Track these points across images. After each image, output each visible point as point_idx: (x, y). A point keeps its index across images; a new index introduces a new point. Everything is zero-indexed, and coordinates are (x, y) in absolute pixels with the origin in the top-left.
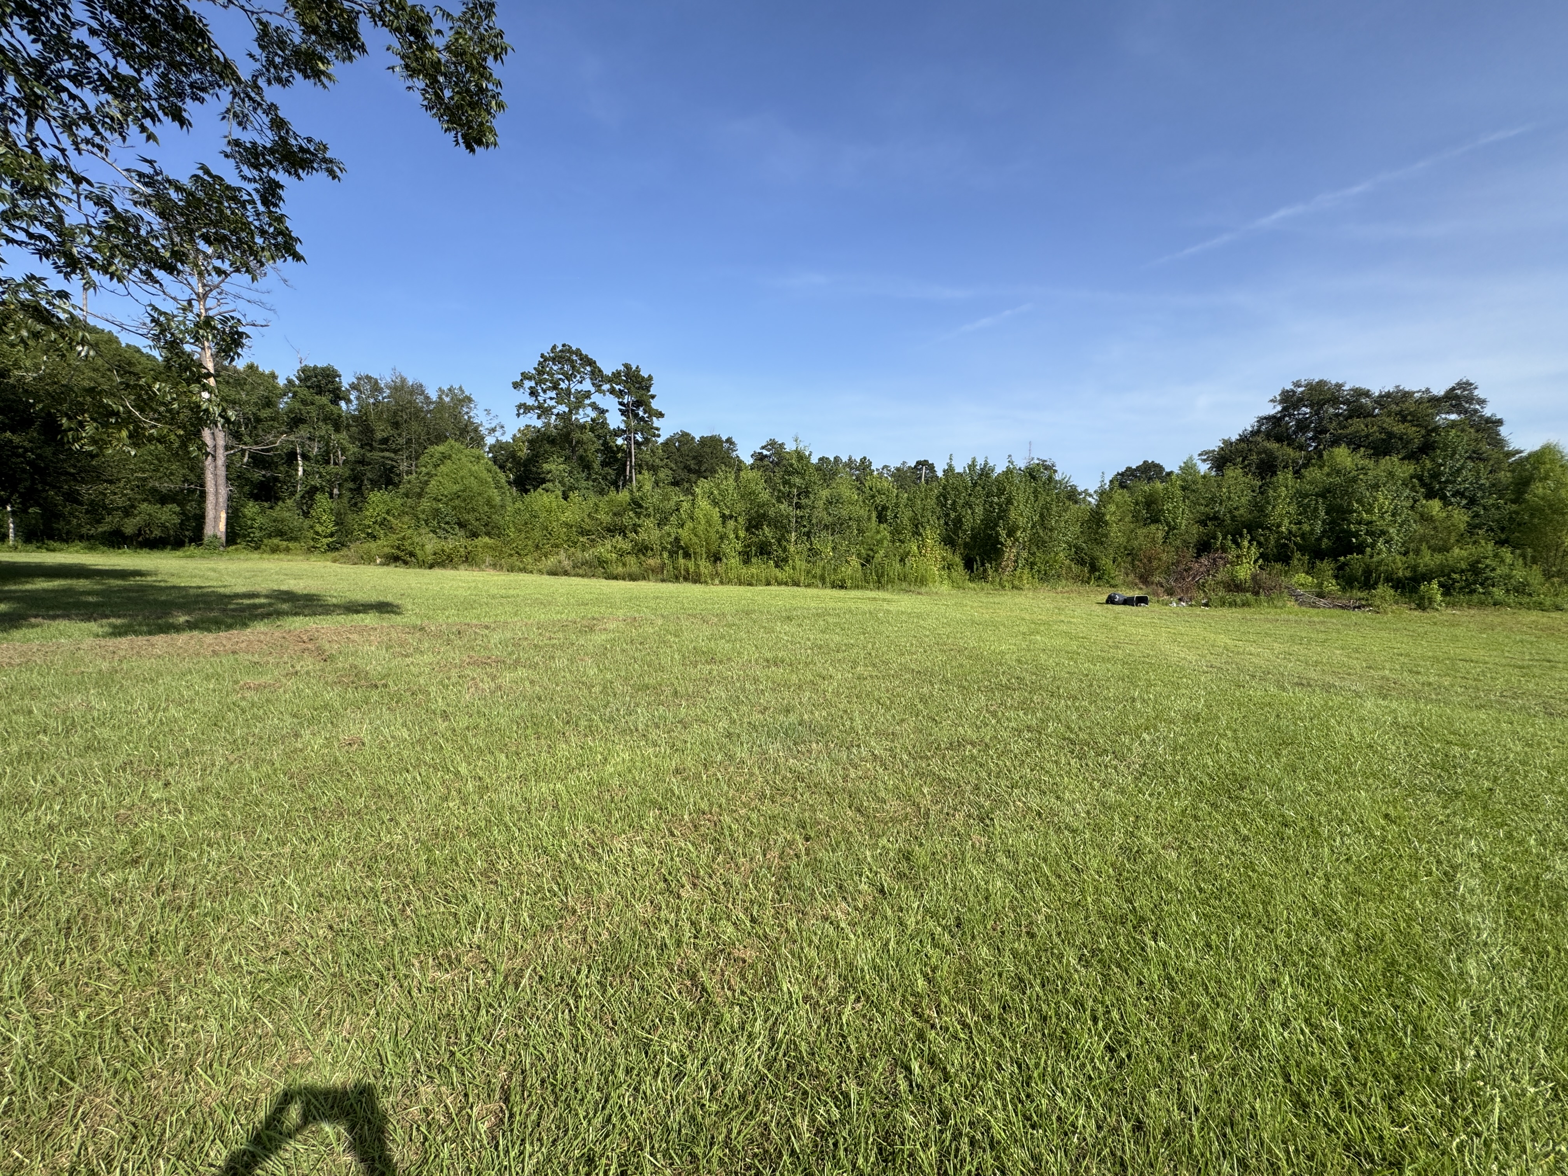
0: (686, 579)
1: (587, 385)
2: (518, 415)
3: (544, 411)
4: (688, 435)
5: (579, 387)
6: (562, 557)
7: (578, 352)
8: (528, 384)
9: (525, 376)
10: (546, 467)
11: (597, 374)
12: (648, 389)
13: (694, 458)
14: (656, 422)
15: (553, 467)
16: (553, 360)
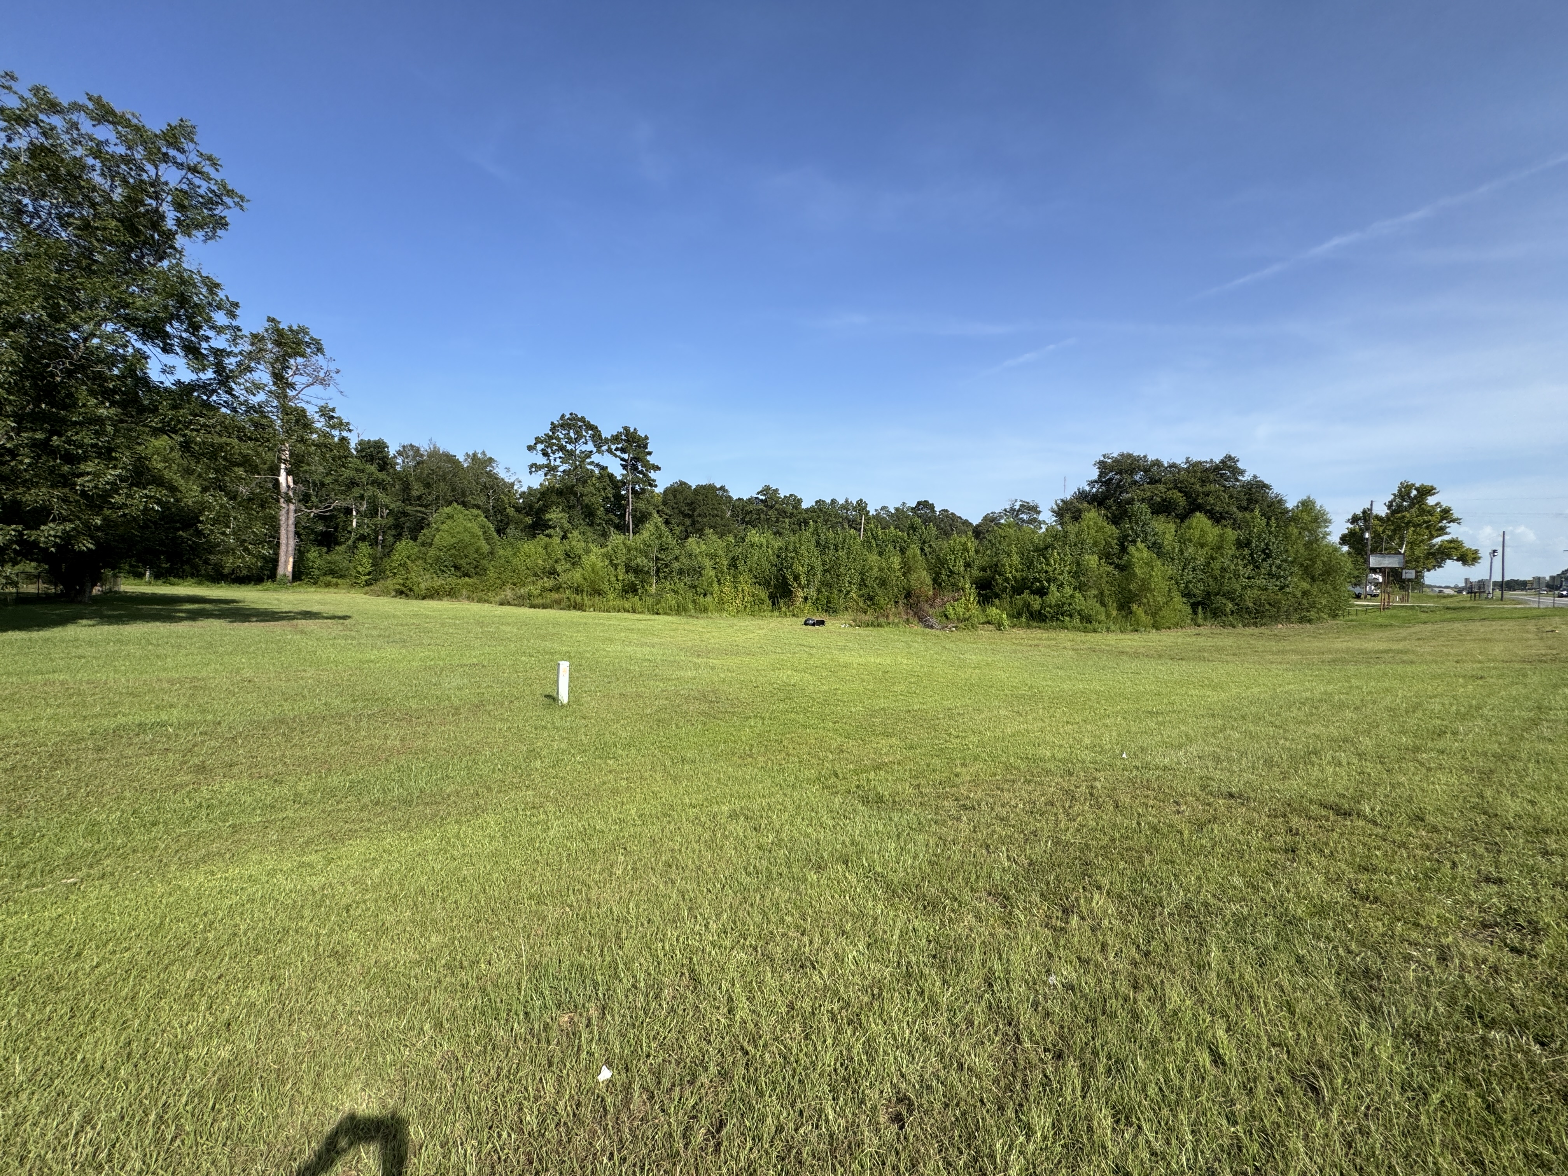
0: (575, 608)
1: (590, 447)
2: (531, 473)
3: (551, 469)
4: (685, 484)
5: (584, 448)
6: (509, 594)
7: (582, 419)
8: (540, 447)
9: (538, 440)
10: (548, 516)
11: (597, 437)
12: (645, 447)
13: (687, 504)
14: (652, 475)
15: (555, 516)
16: (562, 426)
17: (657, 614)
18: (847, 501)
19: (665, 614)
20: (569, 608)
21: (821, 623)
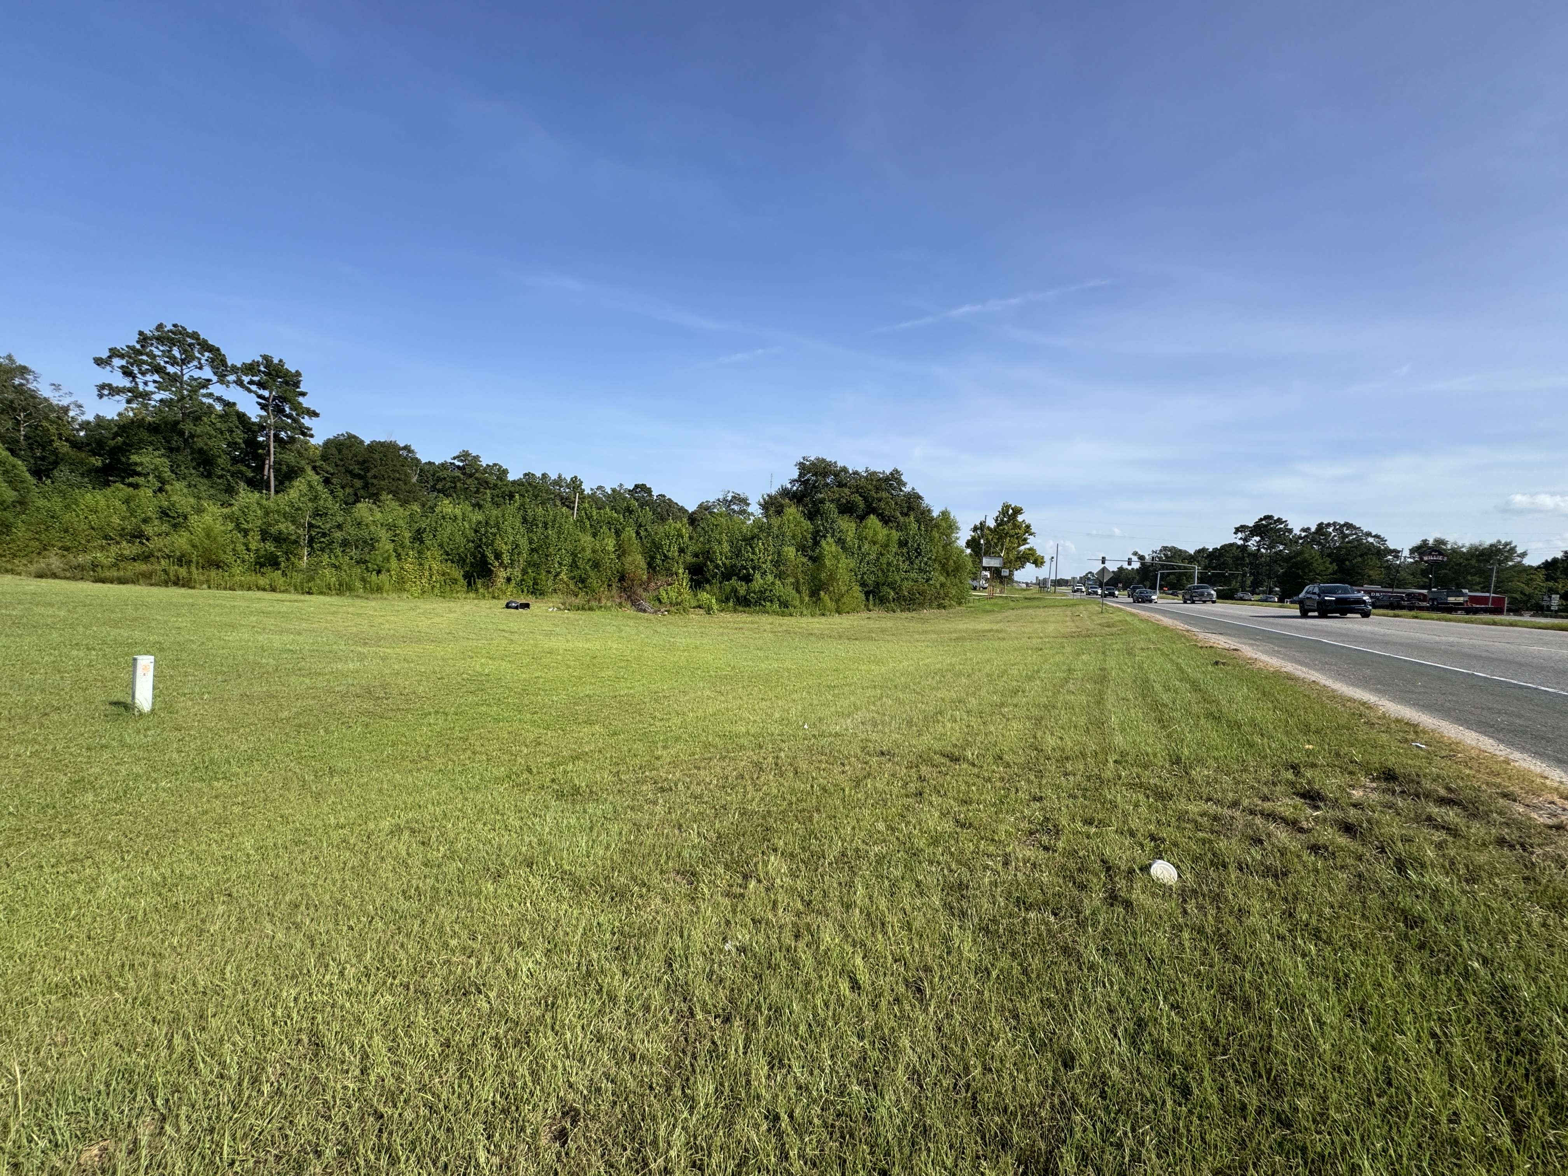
0: (176, 584)
1: (207, 373)
2: (101, 396)
3: (136, 395)
4: (355, 437)
5: (197, 374)
6: (55, 561)
7: (195, 335)
8: (117, 362)
9: (114, 353)
10: (135, 458)
11: (218, 362)
12: (297, 384)
13: (358, 463)
14: (306, 421)
15: (145, 460)
16: (159, 339)
17: (309, 593)
18: (560, 477)
19: (321, 593)
20: (166, 583)
21: (526, 606)
